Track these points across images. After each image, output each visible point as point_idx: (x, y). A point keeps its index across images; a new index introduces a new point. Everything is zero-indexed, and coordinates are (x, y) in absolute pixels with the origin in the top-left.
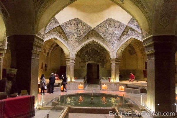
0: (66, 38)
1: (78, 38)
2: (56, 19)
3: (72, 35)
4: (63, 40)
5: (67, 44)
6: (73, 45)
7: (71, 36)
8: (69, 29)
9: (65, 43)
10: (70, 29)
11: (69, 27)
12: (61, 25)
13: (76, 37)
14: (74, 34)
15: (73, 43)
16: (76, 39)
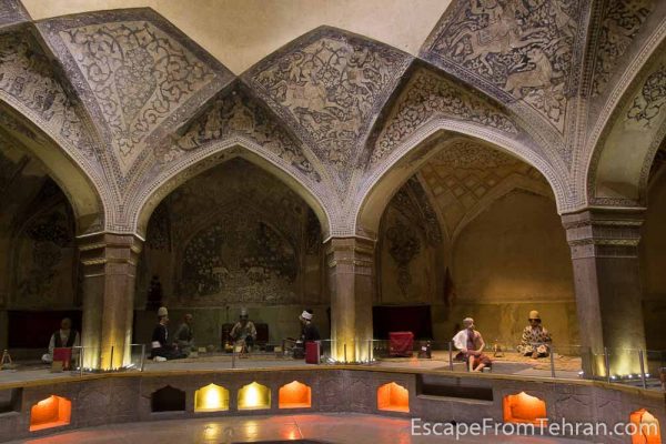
0: (495, 108)
1: (565, 66)
2: (378, 43)
3: (515, 71)
4: (487, 124)
5: (518, 138)
6: (560, 125)
7: (515, 78)
8: (478, 50)
9: (506, 134)
10: (488, 43)
11: (474, 40)
12: (421, 52)
13: (546, 68)
14: (526, 60)
15: (555, 113)
16: (554, 81)
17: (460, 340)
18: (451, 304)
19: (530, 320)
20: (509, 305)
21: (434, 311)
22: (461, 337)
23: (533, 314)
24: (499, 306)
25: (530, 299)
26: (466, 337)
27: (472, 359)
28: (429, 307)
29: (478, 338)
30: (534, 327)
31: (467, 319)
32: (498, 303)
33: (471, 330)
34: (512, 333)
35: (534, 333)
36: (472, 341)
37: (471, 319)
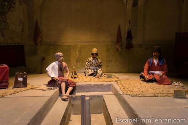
17: (52, 70)
18: (39, 44)
19: (93, 54)
20: (76, 45)
21: (26, 49)
22: (53, 67)
23: (95, 50)
24: (70, 46)
25: (88, 42)
26: (57, 67)
27: (63, 85)
28: (23, 46)
29: (65, 68)
30: (94, 58)
31: (58, 53)
32: (69, 44)
33: (61, 61)
34: (77, 62)
35: (94, 62)
36: (61, 70)
37: (61, 54)
